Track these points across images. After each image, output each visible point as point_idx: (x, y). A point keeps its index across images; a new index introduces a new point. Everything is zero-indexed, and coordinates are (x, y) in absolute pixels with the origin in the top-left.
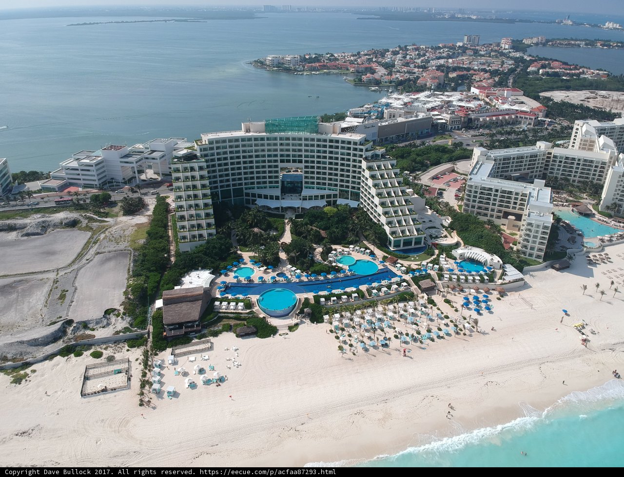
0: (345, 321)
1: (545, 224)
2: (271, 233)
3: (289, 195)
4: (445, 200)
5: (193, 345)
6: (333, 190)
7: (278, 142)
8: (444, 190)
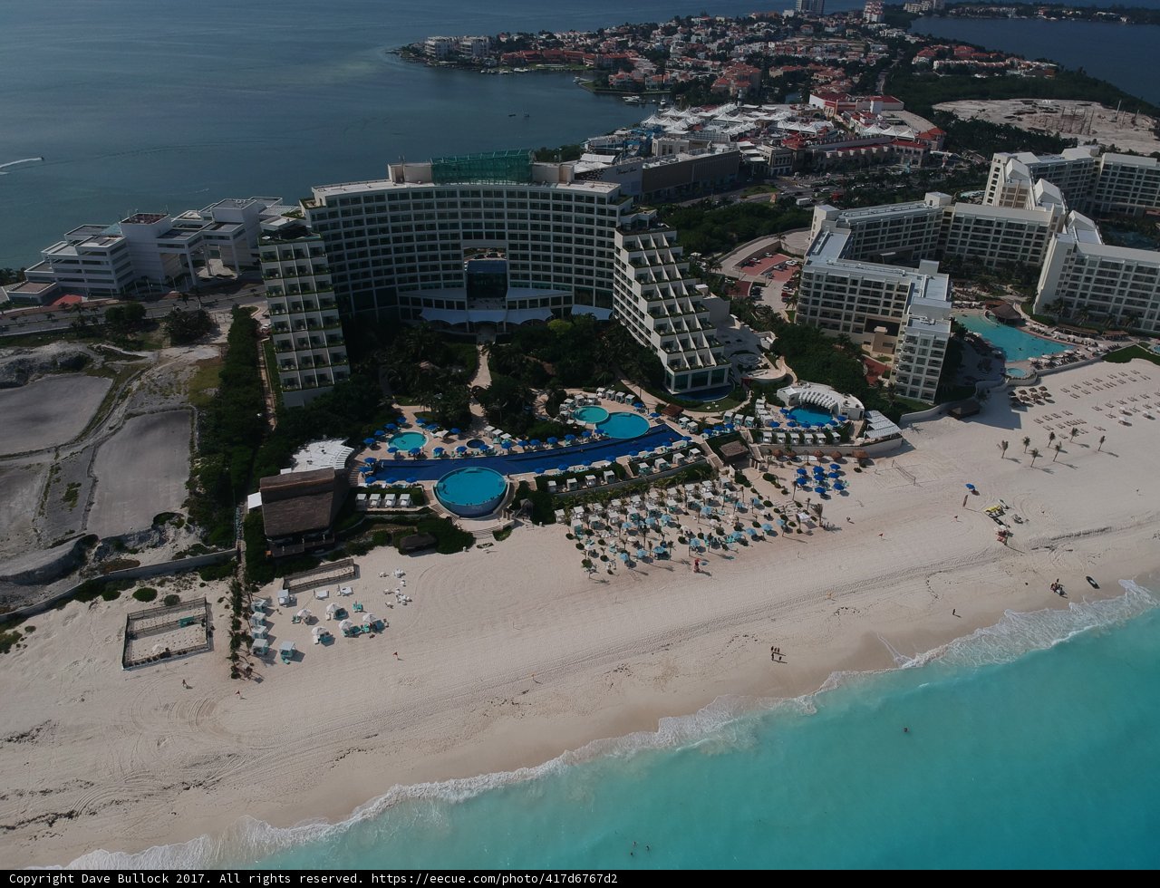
0: (593, 519)
1: (937, 339)
2: (454, 371)
3: (482, 299)
4: (764, 304)
5: (322, 572)
6: (563, 289)
7: (459, 199)
8: (763, 285)
